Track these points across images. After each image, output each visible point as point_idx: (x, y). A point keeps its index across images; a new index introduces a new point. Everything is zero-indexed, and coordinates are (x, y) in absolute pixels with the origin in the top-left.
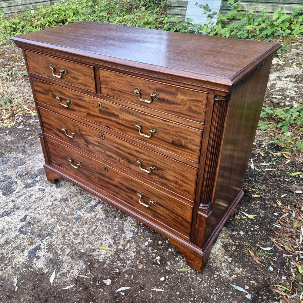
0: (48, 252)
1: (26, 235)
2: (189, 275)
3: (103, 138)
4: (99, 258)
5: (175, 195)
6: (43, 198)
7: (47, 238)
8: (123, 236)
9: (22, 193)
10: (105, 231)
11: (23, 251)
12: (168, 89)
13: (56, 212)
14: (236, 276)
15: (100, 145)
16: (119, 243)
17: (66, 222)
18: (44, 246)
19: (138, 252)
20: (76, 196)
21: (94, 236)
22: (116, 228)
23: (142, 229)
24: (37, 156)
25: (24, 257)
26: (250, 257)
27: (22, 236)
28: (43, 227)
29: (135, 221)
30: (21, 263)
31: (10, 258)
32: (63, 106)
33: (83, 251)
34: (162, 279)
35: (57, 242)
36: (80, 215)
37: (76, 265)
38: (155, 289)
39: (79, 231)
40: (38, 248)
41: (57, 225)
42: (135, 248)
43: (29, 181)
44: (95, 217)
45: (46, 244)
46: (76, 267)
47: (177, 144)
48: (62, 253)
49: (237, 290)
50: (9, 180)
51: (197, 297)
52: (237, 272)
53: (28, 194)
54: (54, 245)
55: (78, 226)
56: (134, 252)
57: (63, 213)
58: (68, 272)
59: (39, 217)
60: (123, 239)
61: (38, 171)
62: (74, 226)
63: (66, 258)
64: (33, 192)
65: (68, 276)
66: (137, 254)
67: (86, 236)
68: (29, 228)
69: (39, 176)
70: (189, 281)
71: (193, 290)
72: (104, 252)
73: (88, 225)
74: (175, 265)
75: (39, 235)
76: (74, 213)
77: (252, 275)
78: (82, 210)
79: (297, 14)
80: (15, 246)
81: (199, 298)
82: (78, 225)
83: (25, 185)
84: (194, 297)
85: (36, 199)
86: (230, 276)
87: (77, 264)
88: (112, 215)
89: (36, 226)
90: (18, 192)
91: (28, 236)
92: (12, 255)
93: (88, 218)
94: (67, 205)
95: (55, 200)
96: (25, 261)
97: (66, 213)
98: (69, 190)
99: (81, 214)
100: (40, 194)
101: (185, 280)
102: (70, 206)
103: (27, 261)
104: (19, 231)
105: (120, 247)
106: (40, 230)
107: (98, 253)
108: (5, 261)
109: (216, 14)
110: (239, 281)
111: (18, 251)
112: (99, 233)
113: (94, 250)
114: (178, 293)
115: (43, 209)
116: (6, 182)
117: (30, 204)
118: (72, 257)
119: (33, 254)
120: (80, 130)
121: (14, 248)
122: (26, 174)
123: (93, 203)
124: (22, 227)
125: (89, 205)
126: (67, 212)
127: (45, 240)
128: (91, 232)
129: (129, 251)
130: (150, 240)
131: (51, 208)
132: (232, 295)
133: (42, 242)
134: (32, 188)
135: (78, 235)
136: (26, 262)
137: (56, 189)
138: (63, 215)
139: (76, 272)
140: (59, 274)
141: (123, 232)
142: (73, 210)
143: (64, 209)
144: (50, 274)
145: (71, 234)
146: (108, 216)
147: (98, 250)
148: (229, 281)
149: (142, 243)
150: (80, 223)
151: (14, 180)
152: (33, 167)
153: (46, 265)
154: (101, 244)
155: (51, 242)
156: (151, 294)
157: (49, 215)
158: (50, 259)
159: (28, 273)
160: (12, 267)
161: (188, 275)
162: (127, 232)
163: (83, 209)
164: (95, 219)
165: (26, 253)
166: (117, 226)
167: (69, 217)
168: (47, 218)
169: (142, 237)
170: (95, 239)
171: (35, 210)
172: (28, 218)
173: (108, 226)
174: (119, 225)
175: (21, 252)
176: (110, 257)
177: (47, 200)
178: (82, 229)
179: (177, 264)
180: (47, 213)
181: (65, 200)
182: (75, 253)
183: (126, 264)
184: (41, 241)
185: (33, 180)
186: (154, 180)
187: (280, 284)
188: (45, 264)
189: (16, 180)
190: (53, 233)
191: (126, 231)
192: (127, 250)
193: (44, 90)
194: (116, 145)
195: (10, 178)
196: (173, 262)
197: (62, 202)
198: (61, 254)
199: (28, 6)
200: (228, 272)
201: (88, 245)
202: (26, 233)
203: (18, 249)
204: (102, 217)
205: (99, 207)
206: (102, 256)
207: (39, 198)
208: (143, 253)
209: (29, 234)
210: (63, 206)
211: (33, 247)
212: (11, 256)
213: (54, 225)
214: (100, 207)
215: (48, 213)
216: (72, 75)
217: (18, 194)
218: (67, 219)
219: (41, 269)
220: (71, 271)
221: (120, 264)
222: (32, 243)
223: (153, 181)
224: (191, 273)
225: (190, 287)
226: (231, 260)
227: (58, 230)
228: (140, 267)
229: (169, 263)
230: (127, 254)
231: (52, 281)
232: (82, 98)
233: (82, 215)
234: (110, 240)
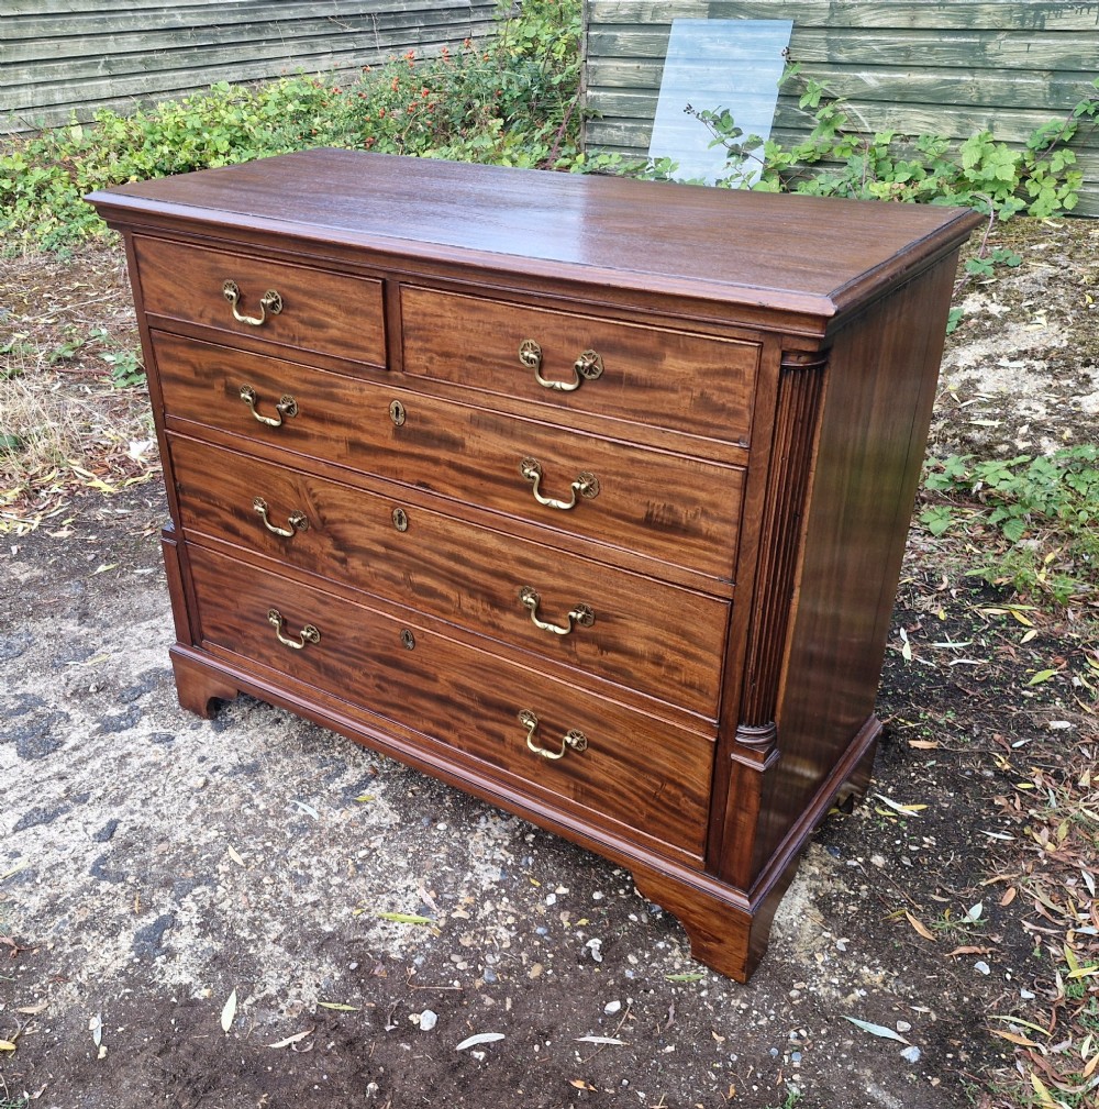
0: (203, 935)
1: (120, 885)
2: (704, 994)
3: (404, 526)
4: (390, 949)
5: (653, 706)
6: (169, 765)
7: (197, 890)
8: (466, 879)
9: (92, 750)
10: (403, 863)
11: (113, 933)
12: (633, 341)
13: (222, 809)
14: (864, 993)
15: (390, 552)
16: (455, 901)
17: (260, 839)
18: (189, 914)
19: (522, 928)
20: (288, 755)
21: (362, 881)
22: (442, 856)
23: (532, 854)
24: (134, 629)
25: (118, 953)
26: (910, 935)
27: (105, 886)
28: (178, 855)
29: (506, 831)
30: (110, 972)
31: (68, 957)
32: (264, 423)
33: (328, 928)
34: (614, 1006)
35: (233, 903)
36: (310, 817)
37: (307, 973)
38: (588, 1038)
39: (309, 867)
40: (169, 923)
41: (230, 848)
42: (513, 914)
43: (114, 712)
44: (364, 822)
45: (195, 909)
46: (308, 979)
47: (661, 523)
48: (255, 936)
49: (870, 1036)
50: (40, 709)
51: (734, 1058)
52: (867, 981)
53: (112, 754)
54: (225, 913)
55: (305, 852)
56: (508, 927)
57: (248, 812)
58: (283, 994)
59: (160, 825)
60: (468, 889)
61: (141, 677)
62: (292, 852)
63: (269, 950)
64: (130, 747)
65: (282, 1007)
66: (519, 935)
67: (336, 880)
68: (130, 861)
69: (148, 695)
70: (706, 1010)
71: (720, 1039)
72: (404, 930)
73: (340, 848)
74: (654, 965)
75: (167, 883)
76: (288, 809)
77: (918, 989)
78: (315, 801)
79: (1044, 145)
80: (83, 919)
81: (744, 1062)
82: (304, 848)
83: (98, 725)
84: (726, 1059)
85: (144, 770)
86: (846, 995)
87: (311, 969)
88: (423, 813)
89: (152, 854)
90: (75, 748)
91: (129, 887)
92: (76, 947)
93: (338, 826)
94: (259, 785)
95: (216, 769)
96: (125, 964)
97: (258, 812)
98: (261, 739)
99: (312, 812)
100: (157, 752)
101: (694, 1009)
102: (269, 789)
103: (131, 963)
104: (92, 873)
105: (460, 913)
106: (170, 868)
107: (385, 934)
108: (51, 967)
109: (761, 143)
110: (875, 1008)
111: (96, 933)
112: (383, 873)
113: (368, 925)
114: (670, 1049)
115: (174, 799)
116: (30, 716)
117: (125, 784)
118: (291, 948)
119: (152, 943)
120: (318, 507)
121: (81, 927)
122: (99, 689)
123: (352, 776)
124: (103, 859)
125: (337, 785)
126: (262, 807)
127: (189, 897)
128: (352, 869)
129: (493, 924)
130: (562, 890)
131: (204, 794)
132: (853, 1050)
133: (180, 905)
134: (125, 734)
135: (309, 879)
136: (128, 967)
137: (212, 734)
138: (247, 818)
139: (310, 994)
140: (250, 1000)
141: (465, 866)
142: (284, 800)
143: (251, 799)
144: (217, 1004)
145: (283, 875)
146: (407, 819)
147: (381, 924)
148: (843, 1007)
149: (536, 900)
150: (312, 842)
151: (55, 707)
152: (124, 664)
153: (201, 975)
154: (392, 904)
155: (212, 905)
156: (577, 1053)
157: (198, 820)
158: (216, 958)
159: (141, 1002)
160: (80, 986)
161: (699, 992)
162: (480, 868)
163: (318, 799)
164: (365, 827)
165: (125, 940)
166: (444, 848)
167: (271, 823)
168: (190, 828)
169: (533, 881)
170: (370, 890)
171: (144, 802)
172: (122, 829)
173: (411, 849)
174: (448, 844)
175: (108, 937)
176: (428, 946)
177: (187, 771)
178: (319, 862)
179: (661, 961)
180: (190, 813)
181: (252, 770)
182: (302, 935)
183: (484, 963)
184: (177, 900)
185: (127, 707)
186: (582, 661)
187: (1015, 1014)
188: (198, 971)
189: (65, 708)
190: (215, 876)
191: (475, 863)
192: (485, 921)
193: (196, 374)
194: (449, 547)
195: (44, 704)
196: (647, 956)
197: (241, 775)
198: (252, 941)
199: (56, 114)
200: (836, 981)
201: (346, 910)
202: (121, 877)
203: (94, 929)
204: (387, 820)
205: (375, 791)
206: (396, 944)
207: (155, 764)
208: (540, 930)
209: (131, 879)
210: (244, 788)
211: (151, 921)
212: (71, 950)
213: (217, 849)
214: (377, 789)
215: (194, 812)
216: (304, 315)
217: (77, 755)
218: (265, 829)
219: (183, 990)
220: (293, 992)
221: (462, 966)
222: (147, 908)
223: (577, 666)
224: (709, 988)
225: (711, 1029)
226: (845, 944)
227: (236, 864)
228: (535, 972)
229: (632, 959)
230: (484, 934)
231: (226, 1021)
232: (335, 390)
233: (316, 816)
234: (422, 892)
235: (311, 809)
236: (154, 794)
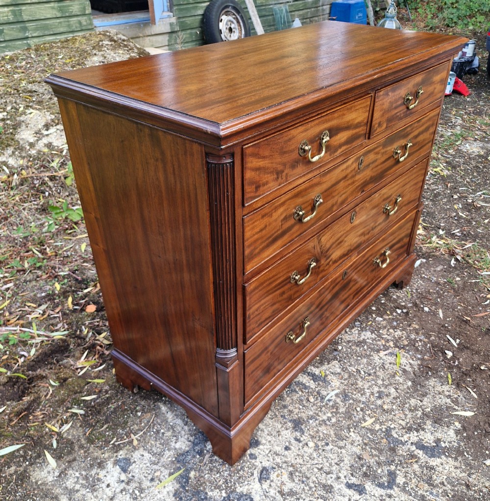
0: (423, 429)
1: (398, 472)
4: (416, 364)
6: (292, 466)
7: (395, 435)
10: (364, 361)
11: (432, 468)
13: (332, 432)
16: (384, 345)
17: (355, 413)
18: (414, 437)
19: (394, 328)
20: (285, 407)
21: (378, 373)
22: (357, 349)
25: (444, 462)
27: (400, 480)
28: (372, 448)
30: (457, 464)
31: (453, 486)
33: (410, 383)
34: (426, 309)
35: (399, 420)
36: (336, 394)
37: (436, 389)
38: (441, 316)
39: (372, 393)
40: (420, 446)
41: (363, 425)
42: (388, 329)
44: (339, 374)
45: (408, 435)
46: (439, 388)
48: (420, 409)
54: (408, 423)
56: (395, 331)
57: (334, 420)
58: (449, 397)
59: (348, 461)
60: (376, 341)
62: (363, 399)
63: (428, 403)
65: (456, 396)
66: (397, 329)
67: (380, 382)
68: (379, 471)
69: (210, 494)
72: (404, 360)
73: (359, 382)
75: (393, 450)
76: (331, 403)
78: (324, 393)
80: (426, 485)
82: (360, 395)
87: (434, 388)
88: (330, 354)
89: (372, 461)
91: (399, 468)
92: (446, 483)
93: (342, 384)
94: (311, 418)
95: (298, 440)
96: (450, 459)
97: (333, 417)
102: (315, 413)
103: (450, 456)
104: (391, 488)
105: (391, 344)
106: (381, 451)
107: (408, 366)
108: (462, 492)
111: (434, 477)
112: (371, 367)
113: (404, 371)
115: (326, 457)
117: (311, 488)
118: (424, 395)
119: (434, 450)
121: (430, 485)
123: (304, 380)
124: (381, 485)
125: (311, 385)
126: (329, 415)
127: (402, 439)
128: (371, 377)
130: (374, 316)
133: (406, 442)
135: (379, 393)
136: (452, 458)
137: (261, 447)
138: (339, 421)
139: (446, 388)
140: (456, 407)
141: (364, 341)
142: (324, 406)
143: (323, 420)
144: (460, 419)
145: (379, 402)
146: (335, 358)
147: (403, 367)
149: (379, 323)
150: (354, 393)
153: (448, 427)
154: (390, 364)
155: (403, 428)
156: (448, 319)
157: (341, 444)
158: (436, 423)
159: (469, 448)
160: (469, 475)
162: (363, 337)
164: (343, 373)
165: (434, 462)
166: (353, 347)
167: (342, 410)
168: (349, 446)
169: (369, 323)
170: (383, 370)
172: (354, 480)
173: (355, 358)
174: (350, 346)
175: (435, 471)
176: (411, 353)
178: (368, 389)
179: (402, 298)
181: (298, 422)
182: (415, 392)
183: (415, 338)
184: (403, 444)
188: (446, 428)
190: (384, 430)
196: (400, 301)
197: (303, 427)
198: (423, 410)
201: (397, 378)
202: (392, 475)
203: (431, 478)
204: (337, 366)
206: (412, 361)
207: (291, 474)
208: (394, 323)
209: (393, 468)
210: (314, 424)
211: (421, 452)
212: (448, 486)
213: (363, 431)
214: (314, 370)
218: (347, 412)
219: (457, 432)
220: (447, 393)
221: (419, 344)
222: (413, 456)
224: (412, 289)
227: (374, 422)
230: (400, 338)
231: (469, 414)
234: (381, 355)
235: (331, 395)
236: (320, 469)
